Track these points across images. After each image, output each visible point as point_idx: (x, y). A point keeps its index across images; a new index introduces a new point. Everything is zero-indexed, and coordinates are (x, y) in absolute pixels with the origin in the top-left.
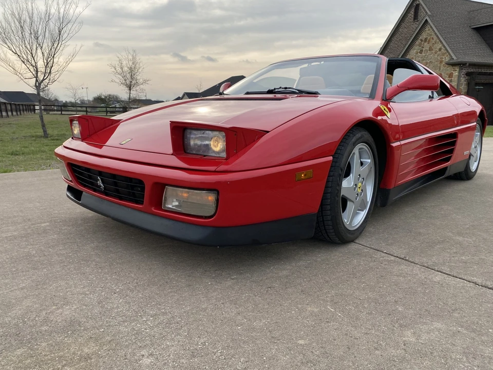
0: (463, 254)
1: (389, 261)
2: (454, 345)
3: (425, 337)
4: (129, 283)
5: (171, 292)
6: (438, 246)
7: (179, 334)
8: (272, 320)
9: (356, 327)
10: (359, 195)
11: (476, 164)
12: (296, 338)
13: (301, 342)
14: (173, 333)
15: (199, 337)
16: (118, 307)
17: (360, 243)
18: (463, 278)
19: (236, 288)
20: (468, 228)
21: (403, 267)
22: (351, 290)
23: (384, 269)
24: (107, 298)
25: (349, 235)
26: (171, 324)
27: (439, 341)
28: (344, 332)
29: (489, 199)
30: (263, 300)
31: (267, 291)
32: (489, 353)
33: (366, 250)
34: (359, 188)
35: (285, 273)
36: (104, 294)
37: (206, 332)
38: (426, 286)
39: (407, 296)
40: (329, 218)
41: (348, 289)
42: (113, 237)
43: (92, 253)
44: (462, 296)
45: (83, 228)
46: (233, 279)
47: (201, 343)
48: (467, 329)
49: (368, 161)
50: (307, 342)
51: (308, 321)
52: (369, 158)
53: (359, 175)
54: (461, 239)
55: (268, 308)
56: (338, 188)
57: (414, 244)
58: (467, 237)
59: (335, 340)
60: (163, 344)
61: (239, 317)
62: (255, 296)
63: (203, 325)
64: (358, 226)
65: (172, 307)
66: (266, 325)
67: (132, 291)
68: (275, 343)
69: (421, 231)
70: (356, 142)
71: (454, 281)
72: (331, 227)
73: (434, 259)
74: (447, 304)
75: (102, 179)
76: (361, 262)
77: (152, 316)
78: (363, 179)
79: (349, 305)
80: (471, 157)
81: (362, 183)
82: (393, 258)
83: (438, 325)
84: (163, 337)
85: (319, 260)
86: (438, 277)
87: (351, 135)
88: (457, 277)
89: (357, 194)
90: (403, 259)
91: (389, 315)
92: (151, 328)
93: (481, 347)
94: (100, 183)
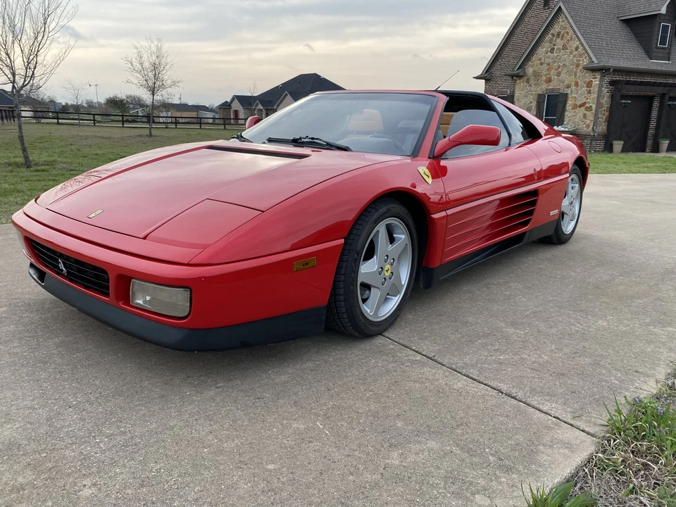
0: (504, 353)
1: (413, 362)
2: (438, 467)
3: (411, 458)
4: (91, 393)
5: (138, 405)
6: (480, 341)
7: (133, 459)
8: (247, 440)
9: (338, 448)
10: (388, 279)
11: (573, 223)
12: (266, 462)
13: (271, 467)
14: (127, 458)
15: (156, 462)
16: (70, 426)
17: (389, 336)
18: (489, 384)
19: (218, 399)
20: (527, 316)
21: (425, 369)
22: (352, 400)
23: (403, 371)
24: (59, 414)
25: (371, 328)
26: (127, 447)
27: (424, 463)
28: (324, 454)
29: (573, 274)
30: (245, 415)
31: (254, 403)
32: (472, 478)
33: (392, 347)
34: (387, 271)
35: (284, 378)
36: (57, 409)
37: (166, 455)
38: (441, 395)
39: (414, 408)
40: (344, 310)
41: (349, 399)
42: (86, 328)
43: (53, 352)
44: (477, 408)
45: (49, 315)
46: (218, 388)
47: (156, 470)
48: (462, 449)
49: (402, 237)
50: (277, 467)
51: (288, 441)
52: (403, 234)
53: (387, 256)
54: (511, 330)
55: (247, 425)
56: (353, 275)
57: (453, 337)
58: (520, 329)
59: (309, 464)
60: (111, 471)
61: (210, 437)
62: (238, 410)
63: (165, 447)
64: (388, 315)
65: (135, 425)
66: (237, 446)
67: (92, 404)
68: (241, 468)
69: (470, 319)
70: (378, 218)
71: (477, 388)
72: (347, 320)
73: (467, 359)
74: (455, 419)
75: (64, 263)
76: (379, 363)
77: (107, 437)
78: (393, 259)
79: (343, 419)
80: (565, 216)
81: (392, 265)
82: (419, 357)
83: (433, 444)
84: (114, 463)
85: (331, 359)
86: (460, 383)
87: (373, 210)
88: (482, 383)
89: (385, 278)
90: (431, 358)
91: (384, 432)
92: (103, 452)
93: (466, 470)
94: (61, 266)
